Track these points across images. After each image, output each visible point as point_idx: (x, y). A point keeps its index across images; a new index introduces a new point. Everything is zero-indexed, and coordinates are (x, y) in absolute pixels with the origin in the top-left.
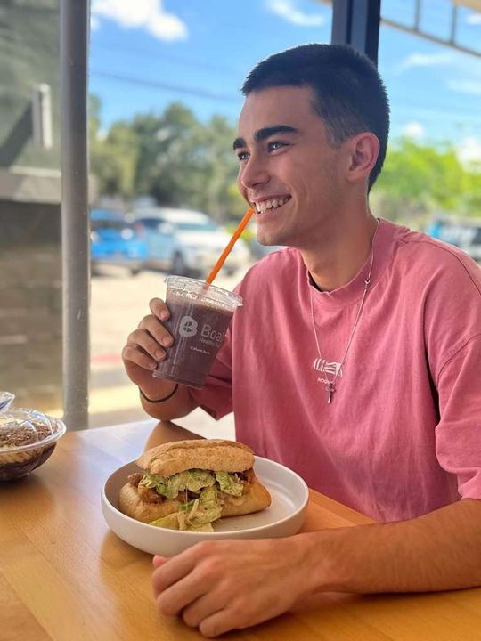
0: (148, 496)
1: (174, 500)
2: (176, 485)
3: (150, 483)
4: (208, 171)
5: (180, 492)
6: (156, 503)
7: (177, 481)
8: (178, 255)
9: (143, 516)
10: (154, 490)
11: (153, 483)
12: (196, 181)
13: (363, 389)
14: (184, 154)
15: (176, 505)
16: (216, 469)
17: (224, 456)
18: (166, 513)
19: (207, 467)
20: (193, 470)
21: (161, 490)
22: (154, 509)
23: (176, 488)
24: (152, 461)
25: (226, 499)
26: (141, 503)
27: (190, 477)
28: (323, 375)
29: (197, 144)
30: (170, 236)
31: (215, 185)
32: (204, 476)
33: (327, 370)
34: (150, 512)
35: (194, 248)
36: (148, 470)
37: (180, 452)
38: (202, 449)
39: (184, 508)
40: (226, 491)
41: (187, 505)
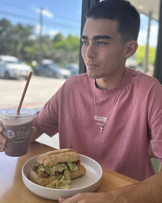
0: (43, 175)
1: (53, 175)
2: (54, 170)
3: (43, 169)
4: (16, 42)
5: (55, 172)
6: (46, 177)
7: (54, 168)
8: (7, 73)
9: (41, 183)
10: (45, 172)
11: (45, 170)
12: (12, 46)
13: (119, 128)
14: (7, 36)
15: (54, 177)
16: (68, 161)
17: (69, 156)
18: (50, 181)
19: (64, 161)
20: (59, 163)
21: (48, 172)
22: (46, 180)
23: (54, 171)
24: (43, 161)
25: (71, 173)
26: (40, 178)
27: (59, 166)
28: (98, 122)
29: (12, 32)
30: (4, 66)
31: (19, 47)
32: (63, 165)
33: (101, 120)
34: (45, 181)
35: (13, 70)
36: (42, 165)
37: (53, 156)
38: (62, 154)
39: (58, 179)
40: (73, 170)
41: (59, 177)
